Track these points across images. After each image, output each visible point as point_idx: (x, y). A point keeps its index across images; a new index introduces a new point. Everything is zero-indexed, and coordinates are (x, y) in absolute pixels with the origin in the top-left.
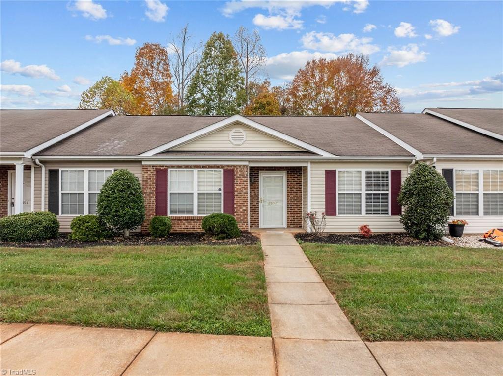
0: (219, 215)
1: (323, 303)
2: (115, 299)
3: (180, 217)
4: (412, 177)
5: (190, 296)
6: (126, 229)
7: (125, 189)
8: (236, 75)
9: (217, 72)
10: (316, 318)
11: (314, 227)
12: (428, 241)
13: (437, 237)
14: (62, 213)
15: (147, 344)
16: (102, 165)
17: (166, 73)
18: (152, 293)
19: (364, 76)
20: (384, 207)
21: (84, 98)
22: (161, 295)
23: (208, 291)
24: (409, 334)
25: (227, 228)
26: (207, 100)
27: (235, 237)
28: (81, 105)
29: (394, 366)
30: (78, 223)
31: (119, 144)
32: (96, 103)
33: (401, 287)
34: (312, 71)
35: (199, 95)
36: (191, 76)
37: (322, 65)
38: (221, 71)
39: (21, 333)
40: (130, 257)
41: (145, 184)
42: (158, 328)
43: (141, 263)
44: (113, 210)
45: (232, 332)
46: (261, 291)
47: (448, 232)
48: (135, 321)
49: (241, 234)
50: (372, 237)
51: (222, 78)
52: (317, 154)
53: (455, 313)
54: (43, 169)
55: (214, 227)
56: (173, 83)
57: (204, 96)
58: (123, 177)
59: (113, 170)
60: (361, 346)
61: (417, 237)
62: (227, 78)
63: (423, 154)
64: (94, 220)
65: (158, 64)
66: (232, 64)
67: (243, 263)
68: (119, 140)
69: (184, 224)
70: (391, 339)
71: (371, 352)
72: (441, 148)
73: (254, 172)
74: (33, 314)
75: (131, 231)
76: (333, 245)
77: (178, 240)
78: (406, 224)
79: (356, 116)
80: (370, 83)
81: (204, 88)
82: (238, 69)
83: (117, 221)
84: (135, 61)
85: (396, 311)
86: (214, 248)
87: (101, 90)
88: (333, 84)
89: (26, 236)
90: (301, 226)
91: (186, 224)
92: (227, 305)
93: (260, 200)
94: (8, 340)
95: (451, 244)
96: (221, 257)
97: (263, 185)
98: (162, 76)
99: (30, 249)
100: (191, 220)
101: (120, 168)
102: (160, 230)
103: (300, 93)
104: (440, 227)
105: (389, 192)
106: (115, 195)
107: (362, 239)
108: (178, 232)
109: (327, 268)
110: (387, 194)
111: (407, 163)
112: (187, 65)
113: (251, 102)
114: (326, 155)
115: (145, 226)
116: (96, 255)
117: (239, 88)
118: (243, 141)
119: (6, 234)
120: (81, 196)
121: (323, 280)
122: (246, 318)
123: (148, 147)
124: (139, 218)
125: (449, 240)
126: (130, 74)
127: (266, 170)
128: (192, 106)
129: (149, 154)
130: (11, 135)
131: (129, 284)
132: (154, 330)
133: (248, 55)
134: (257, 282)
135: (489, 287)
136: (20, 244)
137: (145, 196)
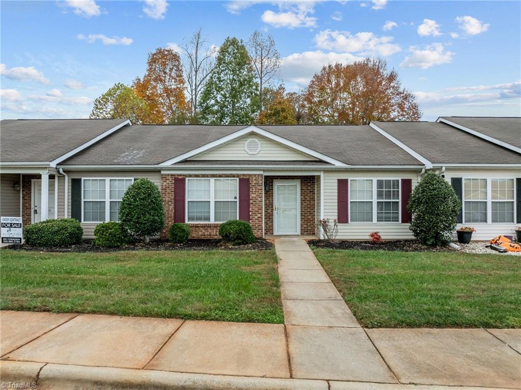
0: (235, 222)
1: (330, 299)
2: (146, 294)
3: (197, 224)
4: (421, 185)
5: (212, 292)
6: (147, 236)
7: (146, 197)
8: (249, 82)
9: (231, 78)
10: (323, 310)
11: (326, 234)
12: (436, 247)
13: (445, 244)
14: (85, 220)
15: (178, 329)
16: (123, 175)
17: (179, 79)
18: (177, 290)
19: (381, 82)
20: (395, 215)
21: (97, 105)
22: (186, 291)
23: (228, 288)
24: (402, 322)
25: (243, 234)
26: (221, 107)
27: (250, 243)
28: (93, 113)
29: (386, 346)
30: (102, 230)
31: (138, 154)
32: (109, 110)
33: (402, 286)
34: (328, 76)
35: (213, 102)
36: (204, 82)
37: (338, 70)
38: (235, 77)
39: (69, 320)
40: (154, 261)
41: (164, 192)
42: (186, 317)
43: (163, 265)
44: (135, 217)
45: (250, 320)
46: (275, 288)
47: (457, 239)
48: (166, 312)
49: (256, 241)
50: (382, 243)
51: (236, 84)
52: (329, 163)
53: (447, 307)
54: (66, 178)
55: (230, 234)
56: (186, 90)
57: (218, 103)
58: (144, 186)
59: (133, 179)
60: (360, 331)
61: (425, 243)
62: (241, 85)
63: (432, 163)
64: (117, 227)
65: (171, 70)
66: (246, 70)
67: (259, 266)
68: (138, 150)
69: (201, 231)
70: (386, 327)
71: (368, 336)
72: (450, 158)
73: (269, 181)
74: (77, 306)
75: (151, 237)
76: (343, 250)
77: (196, 246)
78: (414, 231)
79: (370, 125)
80: (387, 89)
81: (218, 95)
82: (252, 75)
83: (138, 228)
84: (147, 66)
85: (394, 305)
86: (231, 253)
87: (113, 97)
88: (349, 89)
89: (53, 241)
90: (315, 234)
91: (203, 231)
92: (245, 299)
93: (274, 208)
94: (60, 325)
95: (458, 250)
96: (238, 261)
97: (278, 193)
98: (175, 82)
99: (58, 253)
100: (208, 227)
101: (141, 177)
102: (179, 236)
103: (315, 99)
104: (448, 234)
105: (400, 200)
106: (136, 203)
107: (372, 245)
108: (195, 238)
109: (336, 270)
110: (398, 202)
111: (417, 172)
112: (200, 71)
113: (265, 108)
114: (338, 164)
115: (164, 233)
116: (121, 258)
117: (253, 94)
118: (258, 151)
119: (35, 239)
120: (102, 204)
121: (332, 281)
122: (262, 310)
123: (166, 157)
124: (159, 225)
125: (457, 246)
126: (142, 80)
127: (280, 179)
128: (205, 113)
129: (168, 164)
130: (35, 146)
131: (156, 283)
132: (183, 318)
133: (262, 60)
134: (271, 281)
135: (483, 287)
136: (48, 249)
137: (164, 204)
